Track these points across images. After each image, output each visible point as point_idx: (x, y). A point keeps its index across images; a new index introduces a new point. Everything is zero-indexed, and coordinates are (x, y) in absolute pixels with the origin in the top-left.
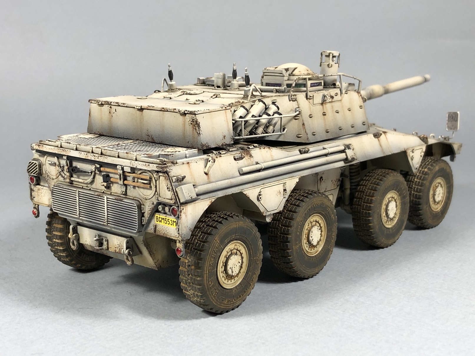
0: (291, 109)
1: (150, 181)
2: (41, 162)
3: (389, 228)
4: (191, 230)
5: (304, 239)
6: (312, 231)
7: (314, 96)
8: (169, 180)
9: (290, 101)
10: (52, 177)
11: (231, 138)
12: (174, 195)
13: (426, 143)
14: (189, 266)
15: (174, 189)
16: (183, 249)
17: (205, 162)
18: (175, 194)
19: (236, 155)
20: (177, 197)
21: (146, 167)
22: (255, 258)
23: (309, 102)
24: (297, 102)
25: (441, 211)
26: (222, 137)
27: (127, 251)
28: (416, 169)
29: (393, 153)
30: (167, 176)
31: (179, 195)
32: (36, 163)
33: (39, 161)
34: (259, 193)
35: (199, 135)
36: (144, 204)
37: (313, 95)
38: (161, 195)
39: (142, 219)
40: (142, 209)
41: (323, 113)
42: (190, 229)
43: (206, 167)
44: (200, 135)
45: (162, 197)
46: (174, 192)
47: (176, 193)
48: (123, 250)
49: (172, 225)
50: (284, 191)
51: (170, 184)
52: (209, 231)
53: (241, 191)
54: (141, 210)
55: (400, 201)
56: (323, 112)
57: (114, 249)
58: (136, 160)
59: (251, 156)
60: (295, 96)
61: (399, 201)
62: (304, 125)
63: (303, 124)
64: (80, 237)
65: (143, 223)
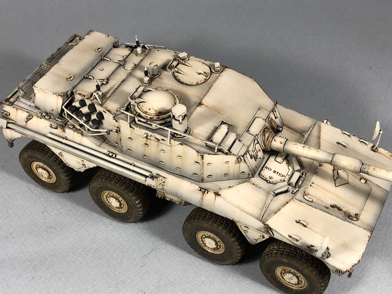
0: (114, 125)
3: (207, 251)
6: (110, 199)
7: (135, 129)
9: (113, 119)
11: (58, 113)
19: (53, 124)
23: (132, 130)
24: (119, 124)
26: (50, 109)
34: (60, 153)
41: (145, 144)
44: (35, 100)
50: (83, 164)
59: (64, 131)
60: (117, 119)
62: (121, 140)
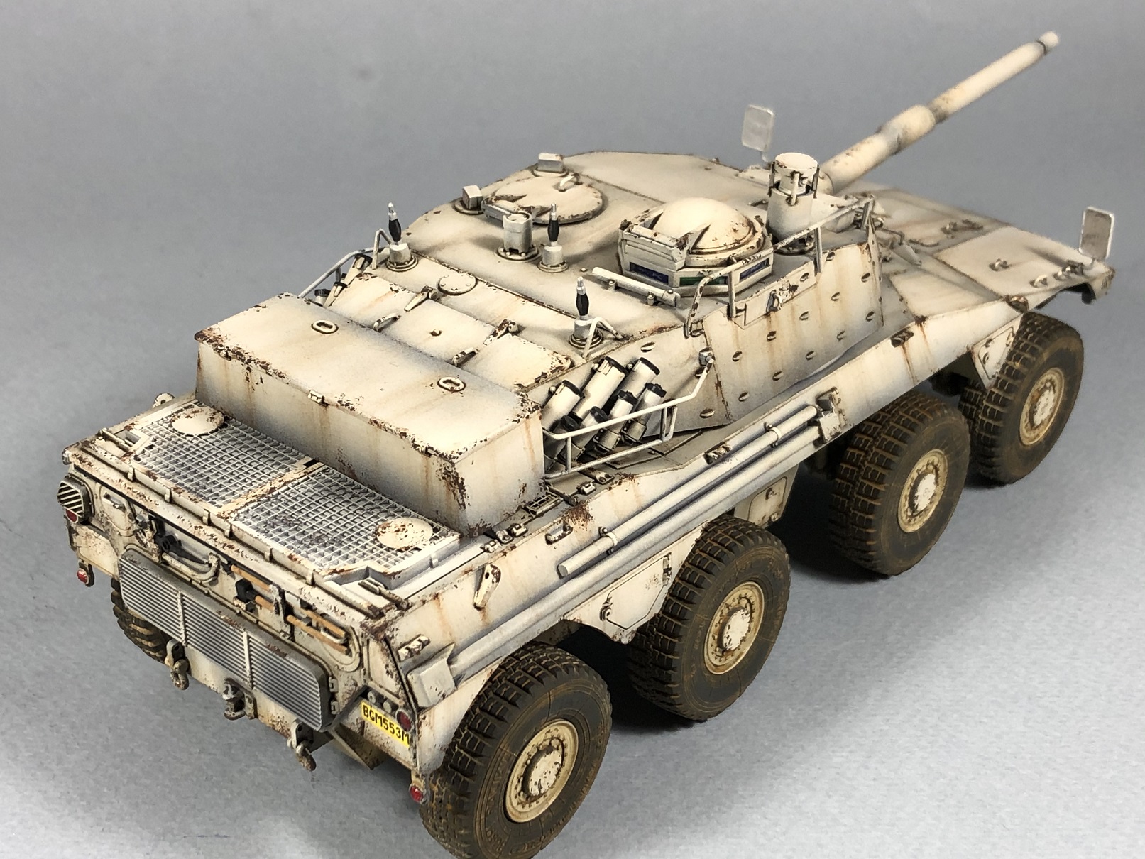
0: (688, 357)
1: (347, 639)
2: (90, 489)
3: (915, 533)
4: (443, 748)
5: (709, 645)
6: (729, 626)
7: (748, 307)
8: (390, 656)
9: (686, 337)
10: (118, 529)
11: (540, 484)
12: (403, 691)
13: (1022, 312)
14: (441, 802)
15: (403, 677)
16: (425, 790)
17: (477, 578)
18: (405, 688)
19: (551, 528)
20: (409, 694)
21: (337, 615)
22: (592, 739)
23: (735, 323)
24: (705, 336)
25: (1044, 439)
26: (517, 491)
27: (299, 747)
28: (994, 376)
29: (937, 371)
30: (387, 647)
31: (415, 691)
32: (76, 492)
33: (84, 485)
34: (606, 603)
35: (463, 508)
36: (335, 675)
37: (746, 306)
38: (372, 676)
39: (330, 706)
40: (330, 686)
41: (768, 336)
42: (441, 748)
43: (480, 591)
44: (465, 507)
45: (376, 682)
46: (403, 684)
47: (407, 687)
48: (291, 743)
49: (399, 737)
50: (664, 572)
51: (393, 665)
52: (486, 728)
53: (562, 618)
54: (328, 688)
55: (947, 464)
56: (768, 334)
57: (271, 722)
58: (313, 584)
59: (587, 517)
60: (699, 324)
61: (945, 464)
62: (720, 386)
63: (719, 384)
64: (191, 667)
65: (334, 713)
